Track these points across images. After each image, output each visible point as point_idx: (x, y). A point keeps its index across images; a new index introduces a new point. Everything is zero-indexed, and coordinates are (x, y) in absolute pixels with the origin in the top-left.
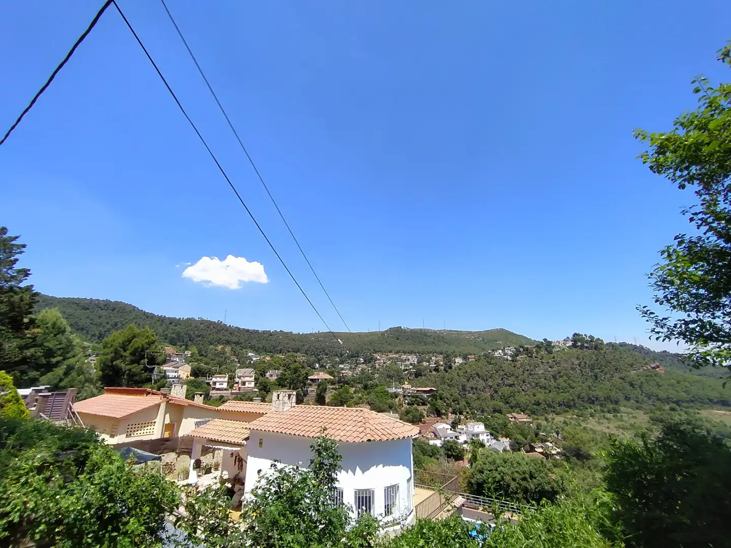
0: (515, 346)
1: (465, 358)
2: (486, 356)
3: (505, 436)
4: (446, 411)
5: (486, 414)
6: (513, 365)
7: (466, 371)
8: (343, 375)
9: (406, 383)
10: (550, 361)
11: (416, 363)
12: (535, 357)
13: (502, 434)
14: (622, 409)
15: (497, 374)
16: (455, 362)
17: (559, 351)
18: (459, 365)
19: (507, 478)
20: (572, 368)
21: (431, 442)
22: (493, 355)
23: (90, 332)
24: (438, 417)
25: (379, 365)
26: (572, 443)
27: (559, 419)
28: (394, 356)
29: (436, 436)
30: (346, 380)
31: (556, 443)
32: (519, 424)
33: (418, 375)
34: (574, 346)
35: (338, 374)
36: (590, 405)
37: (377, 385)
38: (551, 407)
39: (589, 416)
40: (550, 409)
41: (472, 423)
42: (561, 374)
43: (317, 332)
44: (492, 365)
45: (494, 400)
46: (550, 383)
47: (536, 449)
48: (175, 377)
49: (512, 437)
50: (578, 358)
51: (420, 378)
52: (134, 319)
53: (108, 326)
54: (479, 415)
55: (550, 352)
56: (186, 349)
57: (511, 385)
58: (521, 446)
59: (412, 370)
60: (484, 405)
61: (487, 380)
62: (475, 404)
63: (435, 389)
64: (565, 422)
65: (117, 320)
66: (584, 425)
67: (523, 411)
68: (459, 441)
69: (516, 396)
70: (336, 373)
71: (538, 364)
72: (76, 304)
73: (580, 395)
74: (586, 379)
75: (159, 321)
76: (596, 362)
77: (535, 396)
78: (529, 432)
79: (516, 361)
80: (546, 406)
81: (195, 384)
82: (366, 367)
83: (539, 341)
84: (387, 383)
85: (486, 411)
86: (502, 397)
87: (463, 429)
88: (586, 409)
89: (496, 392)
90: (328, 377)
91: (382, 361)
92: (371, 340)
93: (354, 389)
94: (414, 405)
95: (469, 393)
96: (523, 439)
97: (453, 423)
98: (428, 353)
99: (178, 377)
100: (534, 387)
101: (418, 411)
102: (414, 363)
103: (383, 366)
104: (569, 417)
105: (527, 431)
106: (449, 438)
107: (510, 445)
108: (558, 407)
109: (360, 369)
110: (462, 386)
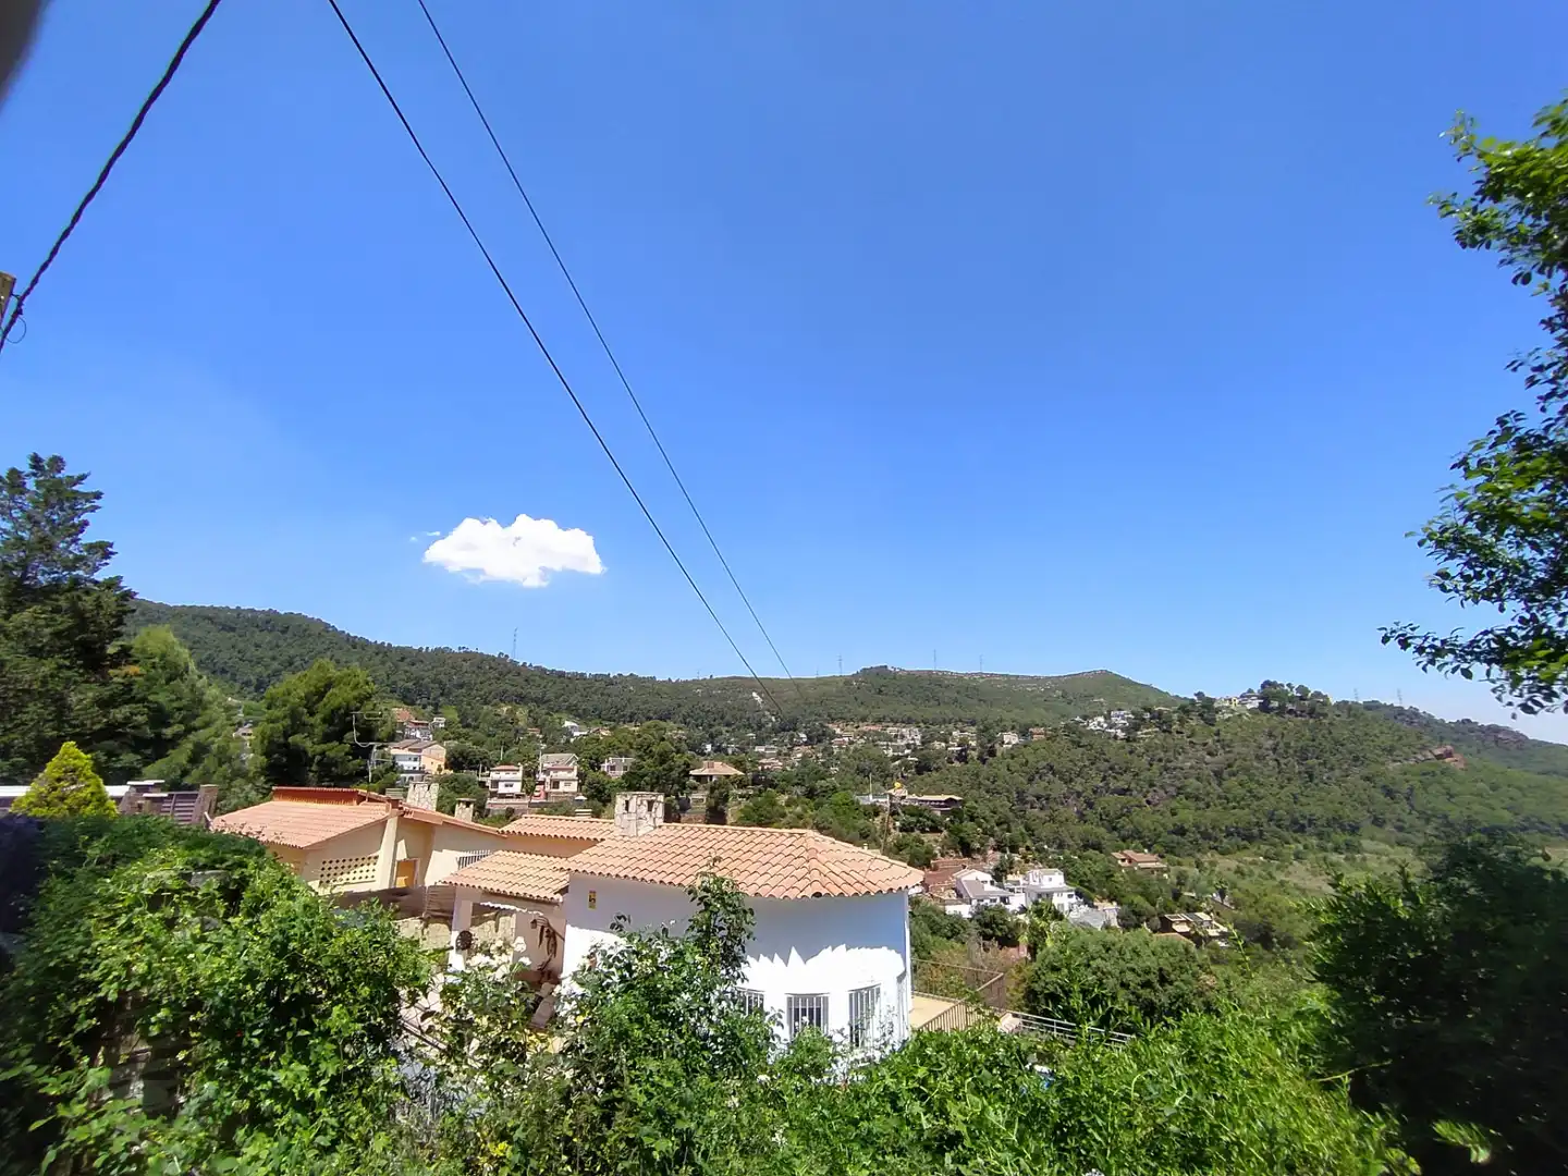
0: (1133, 708)
1: (1024, 732)
2: (1069, 729)
3: (1108, 897)
4: (982, 845)
5: (1067, 852)
6: (1128, 749)
7: (1027, 761)
8: (762, 768)
9: (897, 785)
10: (1210, 741)
11: (918, 743)
12: (1178, 732)
13: (1102, 894)
14: (1366, 843)
15: (1093, 767)
16: (1003, 742)
17: (1228, 720)
18: (1012, 749)
19: (1110, 982)
20: (1257, 757)
21: (950, 910)
22: (1085, 727)
23: (237, 677)
24: (965, 856)
25: (840, 747)
26: (1252, 913)
27: (1227, 864)
28: (872, 728)
29: (960, 896)
30: (770, 777)
31: (1218, 914)
32: (1141, 873)
33: (922, 768)
34: (1264, 708)
35: (753, 766)
36: (1295, 835)
37: (834, 789)
38: (1210, 839)
39: (1293, 857)
40: (1206, 844)
41: (1038, 871)
42: (1234, 769)
43: (708, 677)
44: (1083, 749)
45: (1085, 822)
46: (1209, 788)
47: (1174, 927)
48: (414, 771)
49: (1124, 900)
50: (1270, 735)
51: (926, 773)
52: (329, 649)
53: (275, 665)
54: (1053, 853)
55: (1210, 722)
56: (436, 713)
57: (1123, 792)
58: (1141, 919)
59: (909, 758)
60: (1065, 835)
61: (1071, 780)
62: (1045, 831)
63: (957, 798)
64: (1239, 871)
65: (293, 653)
66: (1280, 876)
67: (1149, 847)
68: (1010, 908)
69: (1134, 814)
70: (748, 764)
71: (1182, 748)
72: (210, 619)
73: (1273, 814)
74: (1289, 779)
75: (377, 654)
76: (1312, 743)
77: (1174, 814)
78: (1161, 891)
79: (1134, 740)
80: (1199, 836)
81: (455, 783)
82: (811, 751)
83: (1185, 699)
84: (856, 785)
85: (1069, 845)
86: (1104, 817)
87: (1018, 883)
88: (1287, 843)
89: (1090, 805)
90: (732, 771)
91: (846, 739)
92: (823, 695)
93: (786, 797)
94: (912, 830)
95: (1032, 807)
96: (1147, 905)
97: (996, 869)
98: (944, 722)
99: (421, 771)
100: (1173, 797)
101: (923, 843)
102: (914, 744)
103: (847, 749)
104: (1250, 859)
105: (1157, 888)
106: (988, 901)
107: (1118, 917)
108: (1225, 840)
109: (799, 755)
110: (1018, 793)
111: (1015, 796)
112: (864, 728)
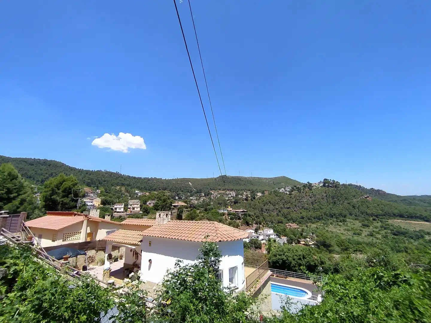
0: (292, 186)
1: (263, 193)
2: (275, 192)
3: (284, 236)
4: (252, 223)
5: (274, 224)
6: (290, 197)
7: (263, 200)
8: (192, 203)
9: (229, 207)
10: (311, 194)
12: (303, 192)
13: (282, 235)
14: (348, 220)
15: (281, 202)
16: (257, 195)
17: (315, 189)
18: (260, 197)
19: (290, 259)
20: (322, 198)
22: (279, 191)
23: (35, 179)
24: (247, 226)
25: (213, 197)
26: (321, 238)
27: (313, 226)
28: (222, 192)
30: (194, 205)
31: (312, 239)
32: (293, 229)
33: (236, 203)
34: (324, 186)
35: (189, 203)
36: (331, 218)
37: (212, 209)
39: (330, 224)
40: (309, 221)
41: (266, 229)
42: (316, 201)
43: (177, 178)
44: (278, 197)
45: (278, 216)
46: (310, 207)
47: (301, 242)
48: (91, 206)
49: (288, 236)
50: (325, 193)
51: (237, 204)
52: (64, 171)
53: (47, 175)
54: (270, 224)
55: (311, 190)
56: (98, 189)
57: (288, 208)
58: (293, 241)
59: (232, 200)
60: (273, 219)
61: (275, 205)
62: (268, 219)
63: (246, 210)
64: (317, 228)
65: (52, 171)
66: (327, 229)
67: (295, 222)
68: (259, 239)
69: (291, 214)
71: (303, 196)
72: (25, 161)
73: (325, 213)
74: (330, 204)
75: (79, 172)
76: (335, 195)
77: (301, 214)
78: (298, 233)
79: (291, 194)
80: (307, 219)
81: (104, 209)
82: (205, 198)
83: (304, 183)
84: (218, 207)
85: (274, 222)
86: (283, 215)
87: (261, 233)
88: (329, 220)
89: (280, 212)
90: (184, 204)
91: (215, 195)
92: (209, 183)
93: (199, 211)
94: (234, 219)
95: (265, 213)
96: (294, 237)
97: (256, 229)
98: (242, 190)
99: (93, 205)
100: (301, 209)
101: (236, 223)
102: (233, 196)
103: (215, 198)
104: (320, 224)
105: (296, 233)
106: (253, 238)
107: (287, 241)
108: (313, 220)
109: (202, 199)
111: (260, 209)
112: (220, 192)
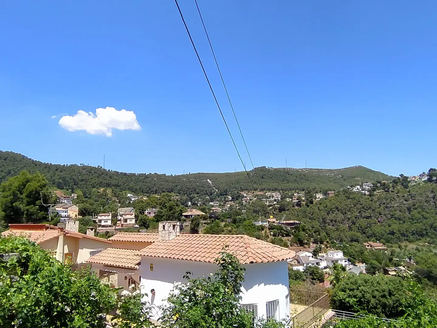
0: (373, 182)
1: (325, 193)
2: (345, 192)
3: (362, 261)
4: (308, 241)
5: (344, 243)
6: (370, 199)
7: (327, 206)
8: (213, 212)
9: (271, 217)
10: (406, 195)
11: (279, 199)
12: (392, 192)
13: (359, 260)
15: (355, 208)
16: (316, 198)
17: (414, 186)
18: (320, 200)
19: (368, 296)
20: (426, 201)
21: (295, 268)
22: (352, 190)
24: (300, 246)
25: (246, 202)
26: (424, 266)
27: (412, 246)
28: (260, 193)
29: (299, 262)
30: (216, 215)
31: (408, 267)
32: (375, 251)
33: (282, 209)
34: (430, 180)
35: (209, 211)
37: (245, 220)
38: (405, 236)
40: (403, 238)
41: (332, 252)
42: (416, 207)
43: (188, 174)
44: (351, 200)
45: (352, 230)
46: (405, 215)
47: (389, 273)
48: (65, 217)
49: (368, 263)
50: (432, 192)
51: (283, 212)
52: (25, 166)
53: (3, 174)
54: (338, 244)
55: (406, 187)
56: (73, 192)
57: (368, 218)
58: (376, 270)
59: (276, 206)
60: (342, 235)
61: (346, 213)
62: (334, 235)
63: (297, 222)
64: (417, 249)
65: (10, 168)
66: (434, 251)
67: (379, 240)
68: (320, 267)
69: (373, 227)
70: (207, 210)
71: (393, 198)
73: (432, 225)
75: (46, 168)
77: (390, 226)
78: (384, 258)
79: (373, 195)
80: (400, 235)
81: (83, 222)
82: (234, 204)
83: (395, 177)
84: (254, 217)
85: (344, 241)
86: (360, 228)
87: (323, 256)
89: (354, 223)
90: (200, 213)
91: (249, 198)
92: (238, 179)
93: (224, 223)
94: (279, 236)
95: (329, 225)
96: (379, 264)
97: (314, 251)
98: (291, 190)
99: (69, 217)
100: (389, 219)
101: (283, 241)
102: (278, 199)
103: (249, 202)
104: (421, 244)
105: (382, 257)
106: (311, 264)
107: (365, 270)
108: (411, 237)
109: (229, 206)
110: (323, 219)
111: (321, 220)
